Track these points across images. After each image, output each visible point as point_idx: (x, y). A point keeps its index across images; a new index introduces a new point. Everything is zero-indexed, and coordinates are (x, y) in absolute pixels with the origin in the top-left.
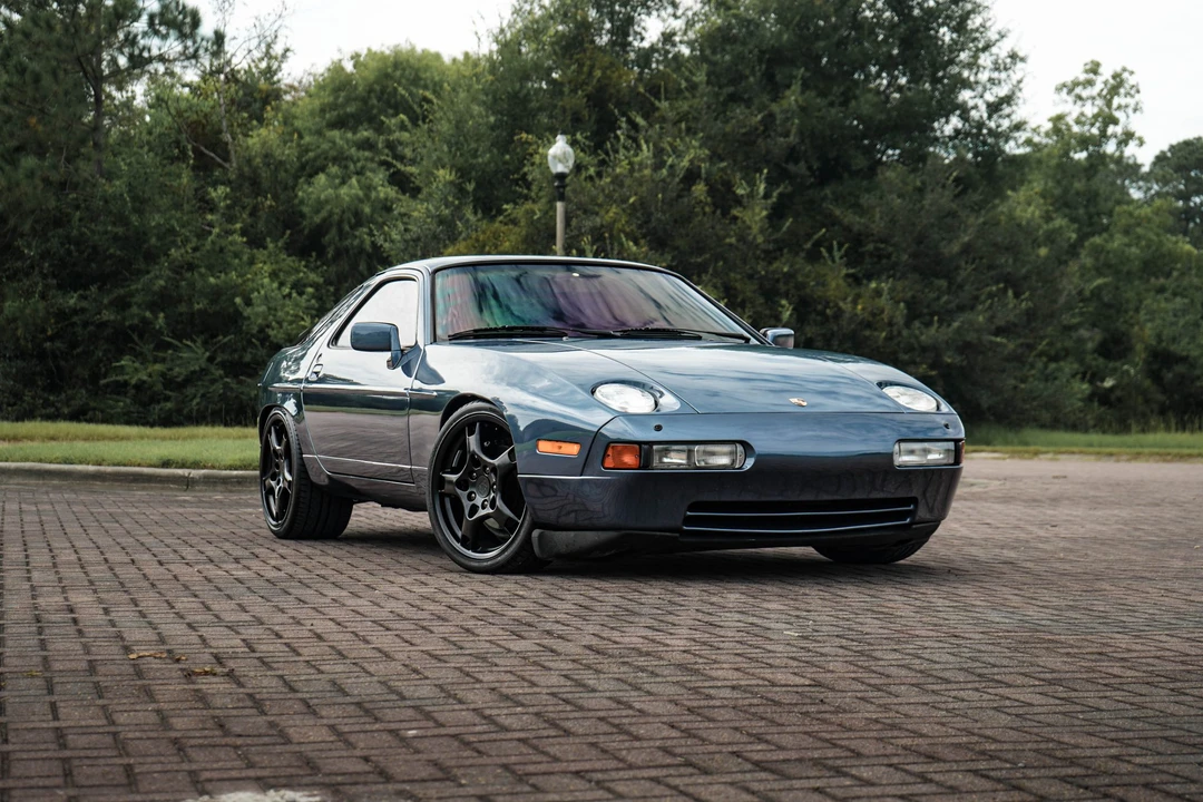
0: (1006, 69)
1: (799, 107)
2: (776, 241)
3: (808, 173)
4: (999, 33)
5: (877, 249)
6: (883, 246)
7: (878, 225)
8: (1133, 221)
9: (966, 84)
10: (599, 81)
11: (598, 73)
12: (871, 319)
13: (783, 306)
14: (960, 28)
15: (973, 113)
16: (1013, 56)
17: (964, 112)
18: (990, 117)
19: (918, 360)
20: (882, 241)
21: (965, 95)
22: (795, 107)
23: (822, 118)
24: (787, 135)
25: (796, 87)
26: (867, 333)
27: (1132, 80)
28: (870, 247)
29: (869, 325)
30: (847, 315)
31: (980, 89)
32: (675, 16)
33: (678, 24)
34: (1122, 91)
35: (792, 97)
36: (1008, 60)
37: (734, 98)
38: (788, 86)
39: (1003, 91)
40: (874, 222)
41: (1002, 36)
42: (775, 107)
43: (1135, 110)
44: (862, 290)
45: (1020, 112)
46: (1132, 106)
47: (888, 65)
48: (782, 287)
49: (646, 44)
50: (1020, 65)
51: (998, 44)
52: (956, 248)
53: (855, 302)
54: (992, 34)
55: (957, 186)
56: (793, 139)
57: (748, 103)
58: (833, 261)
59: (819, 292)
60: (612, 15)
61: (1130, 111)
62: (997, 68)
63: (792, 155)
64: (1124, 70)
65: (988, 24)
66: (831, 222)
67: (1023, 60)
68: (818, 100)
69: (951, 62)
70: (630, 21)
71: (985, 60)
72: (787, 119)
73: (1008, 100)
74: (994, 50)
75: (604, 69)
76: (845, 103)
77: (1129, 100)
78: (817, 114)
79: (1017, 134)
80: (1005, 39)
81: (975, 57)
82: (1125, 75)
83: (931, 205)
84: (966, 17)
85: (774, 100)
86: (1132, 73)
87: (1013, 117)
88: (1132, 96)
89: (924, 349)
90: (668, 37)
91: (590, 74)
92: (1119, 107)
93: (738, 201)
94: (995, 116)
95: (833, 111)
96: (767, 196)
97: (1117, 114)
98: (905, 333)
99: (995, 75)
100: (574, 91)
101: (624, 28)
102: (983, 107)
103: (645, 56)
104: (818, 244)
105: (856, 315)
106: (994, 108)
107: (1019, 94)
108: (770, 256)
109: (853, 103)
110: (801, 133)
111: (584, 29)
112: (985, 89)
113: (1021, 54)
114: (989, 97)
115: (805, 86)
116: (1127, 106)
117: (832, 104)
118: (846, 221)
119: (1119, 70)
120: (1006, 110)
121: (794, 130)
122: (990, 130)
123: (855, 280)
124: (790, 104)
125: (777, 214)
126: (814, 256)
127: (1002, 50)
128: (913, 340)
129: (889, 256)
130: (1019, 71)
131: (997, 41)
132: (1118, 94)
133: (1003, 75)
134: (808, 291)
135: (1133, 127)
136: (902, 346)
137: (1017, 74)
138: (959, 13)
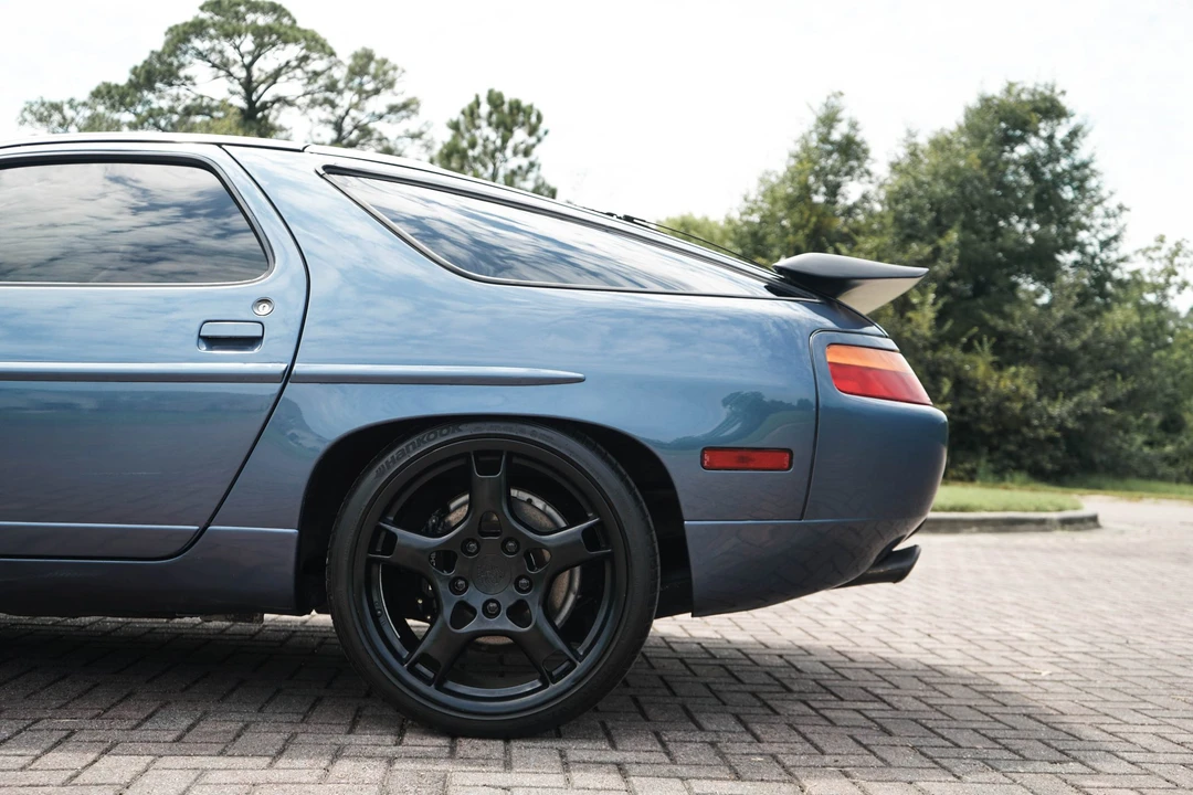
0: (1115, 216)
1: (959, 241)
2: (940, 336)
5: (1015, 344)
9: (1083, 227)
10: (816, 224)
11: (814, 219)
14: (1081, 188)
15: (1090, 250)
16: (1121, 208)
17: (1081, 247)
18: (1101, 251)
19: (1046, 425)
21: (1082, 236)
22: (956, 242)
23: (976, 250)
24: (950, 262)
25: (957, 226)
26: (1007, 404)
29: (1008, 398)
31: (1093, 231)
32: (871, 182)
33: (872, 188)
34: (1181, 253)
35: (954, 236)
37: (910, 238)
38: (951, 227)
39: (1112, 232)
41: (1111, 193)
42: (942, 242)
45: (1124, 248)
47: (1024, 214)
48: (943, 369)
49: (850, 202)
50: (1125, 213)
52: (1077, 343)
53: (998, 381)
57: (921, 240)
60: (826, 184)
61: (1187, 267)
62: (1108, 215)
63: (955, 276)
66: (983, 324)
67: (1128, 210)
69: (1072, 212)
70: (838, 185)
71: (1098, 210)
72: (950, 250)
73: (1116, 238)
74: (1105, 204)
75: (818, 216)
76: (993, 239)
77: (1186, 260)
79: (1121, 264)
80: (1114, 195)
81: (1090, 208)
82: (1184, 243)
84: (1084, 180)
85: (940, 237)
87: (1120, 250)
90: (865, 198)
91: (808, 221)
92: (1179, 265)
93: (913, 307)
94: (1105, 250)
95: (984, 245)
96: (934, 304)
98: (1036, 405)
99: (1106, 221)
100: (796, 232)
101: (833, 190)
102: (1095, 242)
103: (849, 211)
106: (1105, 244)
107: (1124, 234)
108: (935, 347)
109: (999, 240)
110: (961, 260)
111: (806, 191)
112: (1098, 231)
113: (1126, 206)
114: (1102, 237)
115: (964, 227)
117: (983, 240)
119: (1179, 240)
120: (1114, 245)
121: (955, 258)
122: (1102, 260)
124: (952, 240)
125: (941, 317)
126: (968, 348)
127: (1111, 204)
130: (1124, 218)
133: (1112, 221)
134: (963, 372)
137: (1121, 222)
138: (1080, 176)
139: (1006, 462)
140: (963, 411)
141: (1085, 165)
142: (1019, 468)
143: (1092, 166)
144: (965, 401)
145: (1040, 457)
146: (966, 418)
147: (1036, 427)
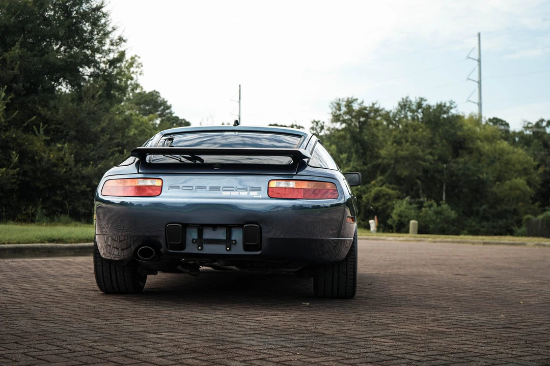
0: (117, 45)
1: (19, 56)
2: (8, 122)
3: (23, 89)
4: (113, 28)
5: (55, 128)
6: (59, 126)
7: (60, 115)
8: (139, 124)
9: (98, 51)
12: (57, 162)
13: (13, 155)
14: (95, 23)
15: (102, 66)
16: (121, 39)
17: (96, 64)
18: (109, 67)
19: (81, 183)
20: (59, 124)
21: (98, 56)
22: (18, 55)
23: (30, 62)
24: (13, 69)
25: (18, 46)
26: (55, 169)
27: (139, 61)
28: (54, 126)
29: (55, 165)
30: (45, 160)
31: (104, 53)
34: (134, 65)
35: (16, 51)
36: (118, 41)
38: (14, 45)
39: (115, 55)
40: (58, 115)
41: (114, 29)
42: (6, 55)
43: (140, 74)
44: (52, 148)
46: (139, 72)
47: (59, 39)
48: (11, 145)
50: (123, 43)
51: (112, 33)
52: (98, 129)
53: (49, 153)
54: (109, 29)
55: (100, 99)
56: (16, 71)
58: (39, 132)
59: (31, 147)
61: (138, 74)
62: (112, 44)
63: (15, 79)
64: (136, 56)
65: (107, 23)
67: (125, 41)
68: (29, 53)
71: (108, 41)
72: (12, 62)
73: (119, 59)
74: (110, 36)
77: (137, 69)
78: (28, 60)
80: (115, 31)
82: (136, 58)
83: (86, 107)
84: (97, 18)
85: (6, 51)
86: (139, 57)
88: (139, 68)
89: (83, 178)
92: (133, 73)
95: (36, 59)
96: (5, 99)
97: (133, 75)
98: (74, 170)
99: (112, 47)
104: (33, 123)
105: (50, 160)
106: (112, 63)
108: (6, 129)
110: (20, 68)
113: (124, 38)
114: (109, 58)
115: (22, 46)
116: (137, 72)
117: (35, 56)
118: (43, 114)
119: (134, 56)
121: (17, 67)
123: (48, 143)
124: (15, 54)
125: (9, 109)
126: (28, 130)
127: (114, 36)
128: (78, 173)
129: (62, 132)
130: (123, 46)
131: (111, 31)
132: (133, 66)
133: (115, 47)
134: (24, 147)
135: (139, 82)
136: (72, 175)
137: (122, 48)
138: (95, 16)
139: (54, 208)
140: (25, 173)
141: (98, 8)
142: (64, 212)
143: (104, 10)
144: (26, 167)
145: (76, 204)
146: (28, 179)
147: (75, 184)
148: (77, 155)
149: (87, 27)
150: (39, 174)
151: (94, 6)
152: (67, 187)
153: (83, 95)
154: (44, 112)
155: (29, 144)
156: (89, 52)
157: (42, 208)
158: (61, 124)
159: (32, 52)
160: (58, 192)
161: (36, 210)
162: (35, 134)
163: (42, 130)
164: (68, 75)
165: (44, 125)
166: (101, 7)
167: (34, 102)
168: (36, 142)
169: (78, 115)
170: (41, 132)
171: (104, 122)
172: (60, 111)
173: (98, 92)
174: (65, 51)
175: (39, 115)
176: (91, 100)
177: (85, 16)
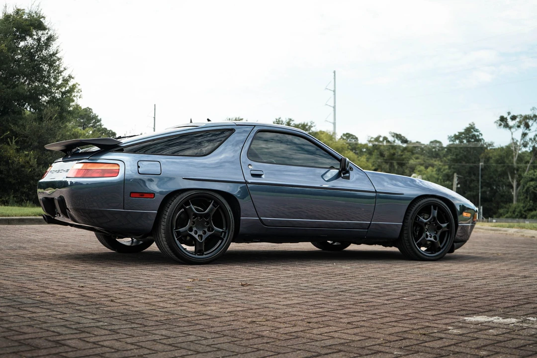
4: (64, 68)
6: (25, 139)
7: (27, 131)
12: (24, 164)
20: (25, 137)
27: (79, 87)
30: (16, 163)
36: (68, 78)
40: (25, 131)
43: (80, 97)
46: (79, 96)
51: (64, 72)
54: (62, 69)
55: (56, 120)
58: (12, 143)
59: (5, 154)
64: (77, 83)
68: (4, 86)
78: (3, 91)
83: (45, 125)
86: (79, 85)
88: (79, 93)
97: (75, 98)
104: (7, 137)
105: (19, 163)
116: (77, 96)
118: (14, 130)
123: (18, 151)
128: (40, 172)
129: (28, 143)
131: (63, 71)
135: (79, 103)
136: (36, 174)
148: (38, 159)
149: (46, 67)
150: (11, 172)
151: (51, 53)
152: (32, 182)
153: (43, 116)
154: (15, 128)
155: (4, 151)
156: (47, 86)
157: (13, 197)
158: (27, 137)
159: (6, 85)
160: (25, 186)
161: (9, 198)
162: (9, 144)
163: (14, 141)
164: (32, 101)
165: (15, 138)
166: (56, 53)
167: (8, 121)
168: (9, 150)
169: (40, 131)
170: (14, 143)
171: (58, 136)
172: (27, 128)
173: (54, 115)
174: (29, 84)
175: (11, 131)
176: (49, 121)
177: (44, 60)
